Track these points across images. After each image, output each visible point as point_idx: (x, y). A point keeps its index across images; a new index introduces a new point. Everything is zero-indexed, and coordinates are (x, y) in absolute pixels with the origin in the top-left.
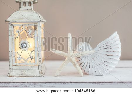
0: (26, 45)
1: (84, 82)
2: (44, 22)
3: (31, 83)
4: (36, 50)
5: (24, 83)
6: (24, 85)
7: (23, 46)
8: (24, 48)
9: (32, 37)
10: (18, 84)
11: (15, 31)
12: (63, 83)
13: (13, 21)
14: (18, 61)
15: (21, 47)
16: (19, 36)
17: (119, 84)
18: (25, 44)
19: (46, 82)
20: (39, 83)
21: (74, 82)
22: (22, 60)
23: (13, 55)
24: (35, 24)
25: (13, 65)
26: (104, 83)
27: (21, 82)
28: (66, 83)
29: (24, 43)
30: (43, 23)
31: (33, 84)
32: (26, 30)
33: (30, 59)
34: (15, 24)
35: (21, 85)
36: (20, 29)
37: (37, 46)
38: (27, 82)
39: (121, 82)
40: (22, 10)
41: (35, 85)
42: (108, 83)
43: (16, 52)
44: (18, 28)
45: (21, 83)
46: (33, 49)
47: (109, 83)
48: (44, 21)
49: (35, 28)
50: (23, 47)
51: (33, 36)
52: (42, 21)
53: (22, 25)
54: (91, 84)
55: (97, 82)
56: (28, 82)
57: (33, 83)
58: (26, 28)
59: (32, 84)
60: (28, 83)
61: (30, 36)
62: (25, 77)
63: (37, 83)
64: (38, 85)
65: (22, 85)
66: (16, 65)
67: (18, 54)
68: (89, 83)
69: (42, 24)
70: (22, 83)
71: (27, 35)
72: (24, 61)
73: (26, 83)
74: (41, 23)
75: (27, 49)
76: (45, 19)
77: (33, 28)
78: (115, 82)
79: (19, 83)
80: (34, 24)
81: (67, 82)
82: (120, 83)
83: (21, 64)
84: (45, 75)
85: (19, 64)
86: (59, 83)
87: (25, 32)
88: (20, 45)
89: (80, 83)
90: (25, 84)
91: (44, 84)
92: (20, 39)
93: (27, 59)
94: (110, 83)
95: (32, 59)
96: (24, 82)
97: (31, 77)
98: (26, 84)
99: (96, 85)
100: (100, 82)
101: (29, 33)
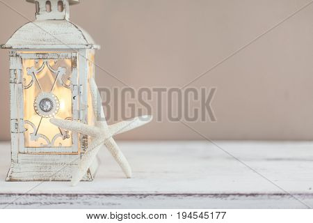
0: (52, 105)
1: (190, 195)
2: (96, 49)
3: (62, 195)
4: (76, 116)
5: (46, 195)
6: (46, 201)
7: (44, 106)
8: (46, 111)
9: (66, 86)
10: (31, 199)
11: (25, 71)
12: (138, 197)
13: (19, 47)
14: (31, 143)
15: (40, 110)
16: (34, 83)
17: (274, 200)
18: (48, 103)
19: (100, 195)
20: (81, 195)
21: (165, 195)
22: (41, 141)
23: (21, 129)
24: (74, 54)
25: (20, 153)
26: (237, 197)
27: (39, 193)
28: (146, 196)
29: (47, 100)
30: (93, 51)
31: (67, 198)
32: (52, 69)
33: (60, 139)
34: (24, 54)
35: (39, 201)
36: (36, 67)
37: (77, 108)
38: (52, 193)
39: (277, 194)
40: (42, 21)
41: (72, 201)
42: (247, 195)
43: (27, 122)
44: (31, 63)
45: (39, 196)
46: (69, 115)
47: (249, 197)
48: (95, 46)
49: (74, 64)
50: (45, 109)
51: (68, 83)
52: (89, 46)
53: (41, 56)
54: (207, 199)
55: (221, 193)
56: (57, 193)
57: (67, 195)
58: (52, 63)
59: (65, 197)
60: (54, 195)
61: (61, 82)
62: (48, 180)
63: (77, 195)
64: (78, 201)
65: (42, 201)
66: (28, 153)
67: (32, 125)
68: (202, 195)
69: (89, 54)
70: (41, 195)
71: (53, 80)
72: (45, 143)
73: (50, 195)
74: (87, 50)
75: (54, 114)
76: (97, 43)
77: (69, 62)
78: (262, 194)
79: (34, 195)
80: (70, 55)
81: (148, 195)
82: (275, 196)
83: (38, 150)
84: (96, 175)
85: (33, 150)
86: (129, 195)
87: (50, 73)
88: (37, 105)
89: (180, 197)
90: (48, 197)
91: (93, 199)
92: (36, 90)
93: (55, 138)
94: (252, 197)
95: (66, 137)
96: (44, 193)
97: (62, 181)
98: (52, 197)
99: (219, 200)
100: (228, 195)
101: (60, 76)
